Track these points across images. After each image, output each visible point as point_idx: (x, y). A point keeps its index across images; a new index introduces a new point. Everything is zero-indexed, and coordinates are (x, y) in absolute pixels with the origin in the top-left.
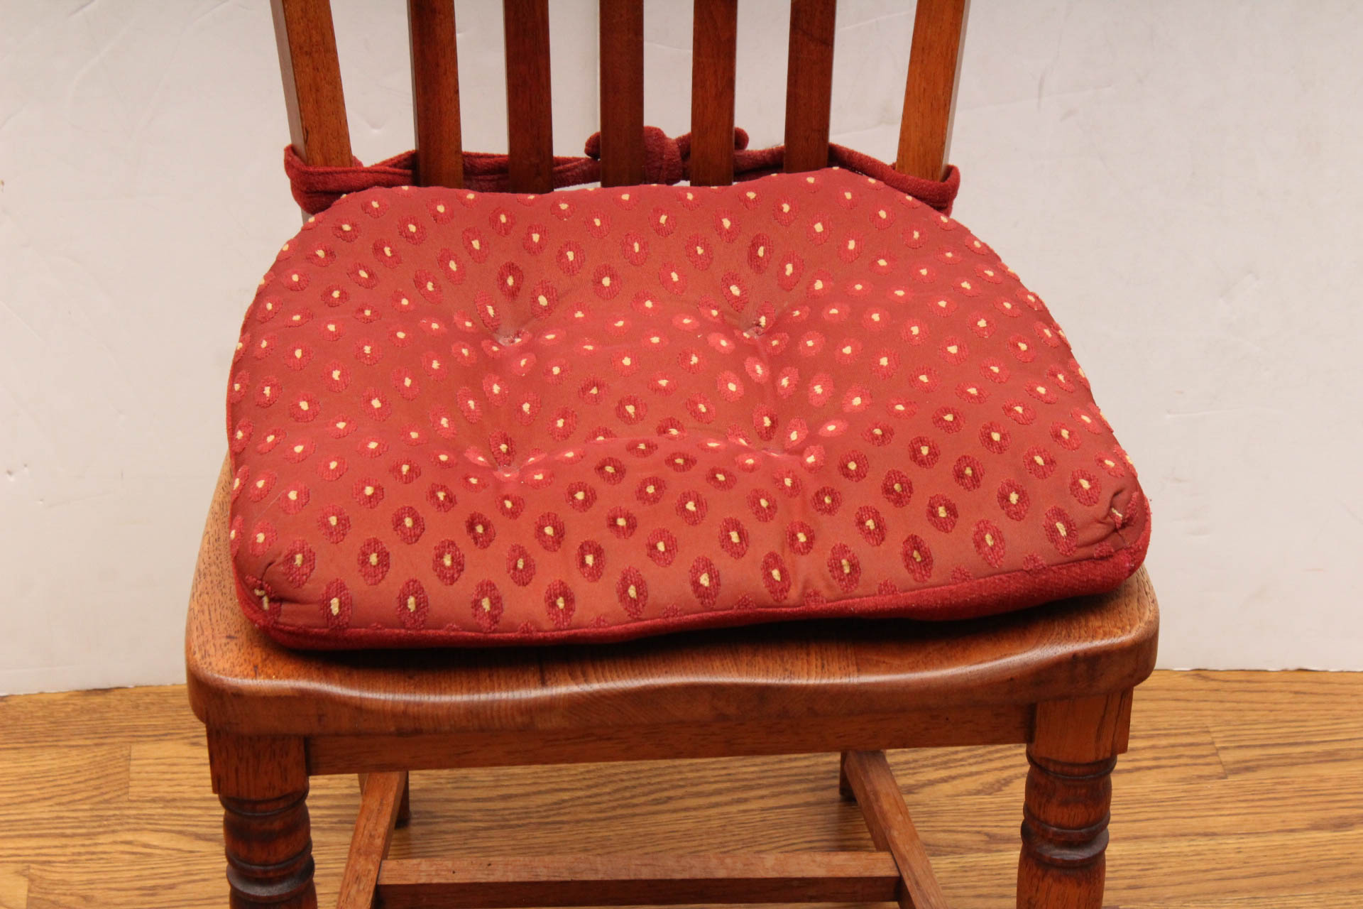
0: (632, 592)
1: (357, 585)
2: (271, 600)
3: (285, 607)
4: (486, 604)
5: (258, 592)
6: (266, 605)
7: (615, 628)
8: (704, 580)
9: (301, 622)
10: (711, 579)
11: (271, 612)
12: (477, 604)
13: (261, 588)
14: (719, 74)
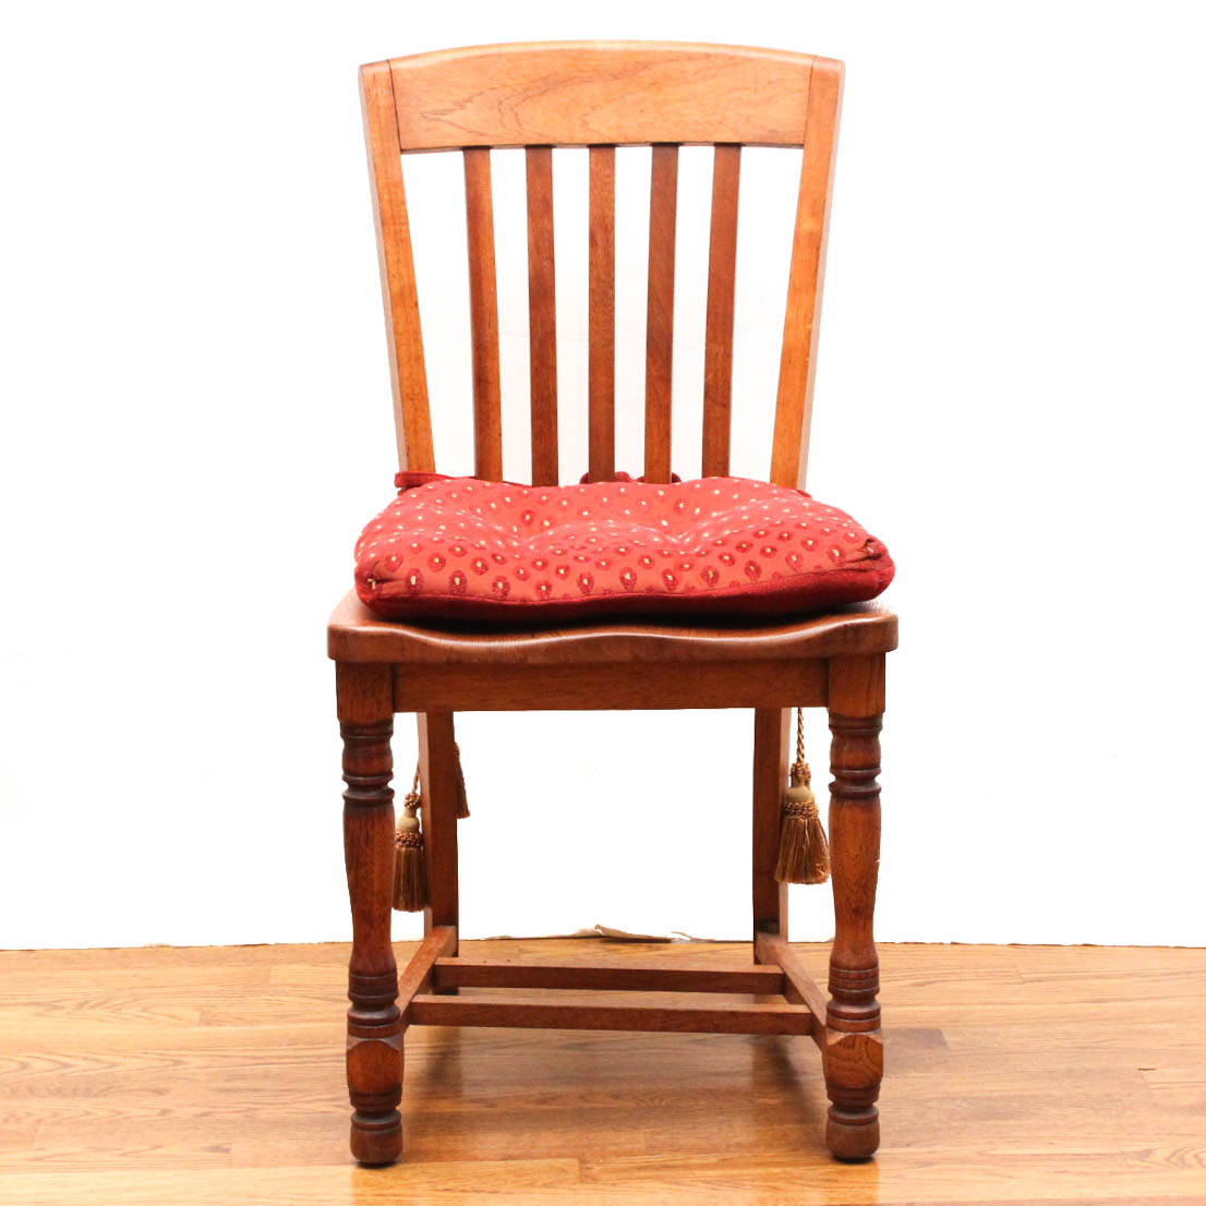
0: (585, 582)
1: (427, 573)
2: (377, 582)
3: (385, 585)
4: (500, 585)
5: (369, 580)
6: (374, 587)
7: (574, 600)
8: (628, 576)
9: (394, 591)
10: (631, 576)
11: (377, 589)
12: (495, 585)
13: (371, 577)
14: (662, 427)
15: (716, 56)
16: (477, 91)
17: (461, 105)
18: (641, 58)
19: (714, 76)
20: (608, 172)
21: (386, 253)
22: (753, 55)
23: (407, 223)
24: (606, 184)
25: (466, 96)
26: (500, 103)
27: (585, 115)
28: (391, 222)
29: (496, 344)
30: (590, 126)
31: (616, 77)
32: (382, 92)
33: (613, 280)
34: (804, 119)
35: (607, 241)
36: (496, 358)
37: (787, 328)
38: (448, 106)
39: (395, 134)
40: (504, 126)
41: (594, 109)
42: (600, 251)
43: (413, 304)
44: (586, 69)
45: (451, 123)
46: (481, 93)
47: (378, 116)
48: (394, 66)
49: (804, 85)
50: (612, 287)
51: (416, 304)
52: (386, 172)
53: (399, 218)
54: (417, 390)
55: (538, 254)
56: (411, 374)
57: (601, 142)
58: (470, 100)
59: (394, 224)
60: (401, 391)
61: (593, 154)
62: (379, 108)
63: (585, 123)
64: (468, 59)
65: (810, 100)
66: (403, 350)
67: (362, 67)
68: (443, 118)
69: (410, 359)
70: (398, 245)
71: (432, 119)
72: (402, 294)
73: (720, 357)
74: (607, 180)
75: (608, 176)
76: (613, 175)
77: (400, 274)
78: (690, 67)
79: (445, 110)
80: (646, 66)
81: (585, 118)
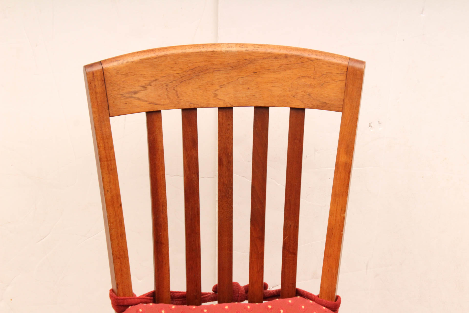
14: (259, 264)
15: (292, 56)
16: (153, 79)
17: (144, 88)
18: (248, 57)
19: (290, 69)
20: (228, 123)
21: (103, 178)
22: (313, 56)
23: (115, 160)
24: (228, 130)
25: (147, 82)
26: (167, 85)
27: (216, 91)
28: (106, 160)
29: (166, 223)
30: (218, 97)
31: (234, 67)
32: (98, 83)
33: (232, 184)
34: (342, 97)
35: (229, 162)
36: (166, 229)
37: (331, 215)
38: (137, 89)
39: (107, 108)
40: (170, 98)
41: (221, 87)
42: (224, 168)
43: (119, 205)
44: (216, 63)
45: (139, 99)
46: (156, 80)
47: (96, 98)
48: (105, 66)
49: (342, 77)
50: (232, 188)
51: (121, 205)
52: (102, 131)
53: (110, 156)
54: (122, 253)
55: (190, 170)
56: (118, 244)
57: (225, 106)
58: (150, 84)
59: (107, 161)
60: (113, 255)
61: (220, 113)
62: (96, 93)
63: (216, 95)
64: (148, 59)
65: (346, 87)
66: (113, 231)
67: (86, 67)
68: (134, 96)
69: (117, 236)
70: (109, 173)
71: (128, 98)
72: (112, 199)
73: (292, 228)
74: (228, 127)
75: (229, 125)
76: (232, 124)
77: (111, 189)
78: (276, 63)
79: (135, 91)
80: (251, 61)
81: (216, 93)
